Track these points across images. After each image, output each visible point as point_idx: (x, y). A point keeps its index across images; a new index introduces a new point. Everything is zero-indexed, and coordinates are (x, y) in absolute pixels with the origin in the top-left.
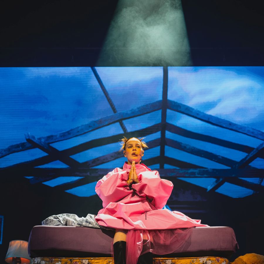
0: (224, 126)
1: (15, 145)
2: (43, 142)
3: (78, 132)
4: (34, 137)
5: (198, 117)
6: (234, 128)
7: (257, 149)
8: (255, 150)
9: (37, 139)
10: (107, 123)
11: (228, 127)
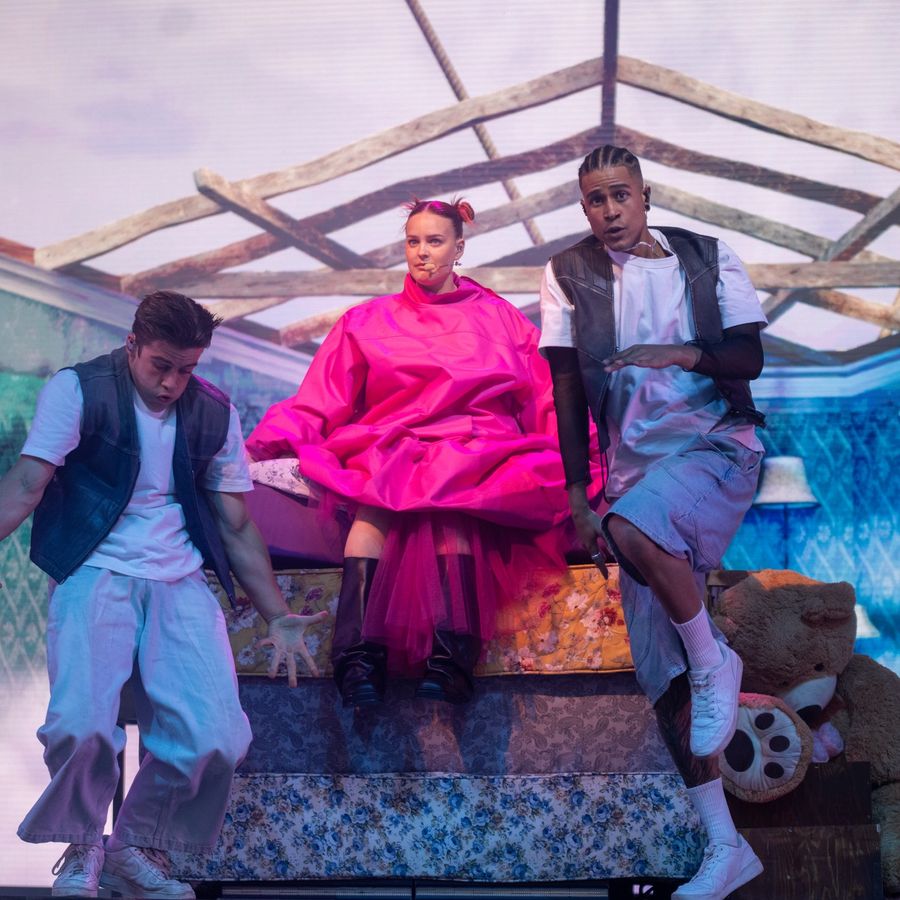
0: (791, 131)
1: (164, 206)
2: (247, 195)
3: (351, 160)
4: (220, 182)
5: (712, 105)
6: (821, 137)
7: (891, 199)
8: (882, 205)
9: (228, 186)
10: (436, 131)
11: (802, 134)
